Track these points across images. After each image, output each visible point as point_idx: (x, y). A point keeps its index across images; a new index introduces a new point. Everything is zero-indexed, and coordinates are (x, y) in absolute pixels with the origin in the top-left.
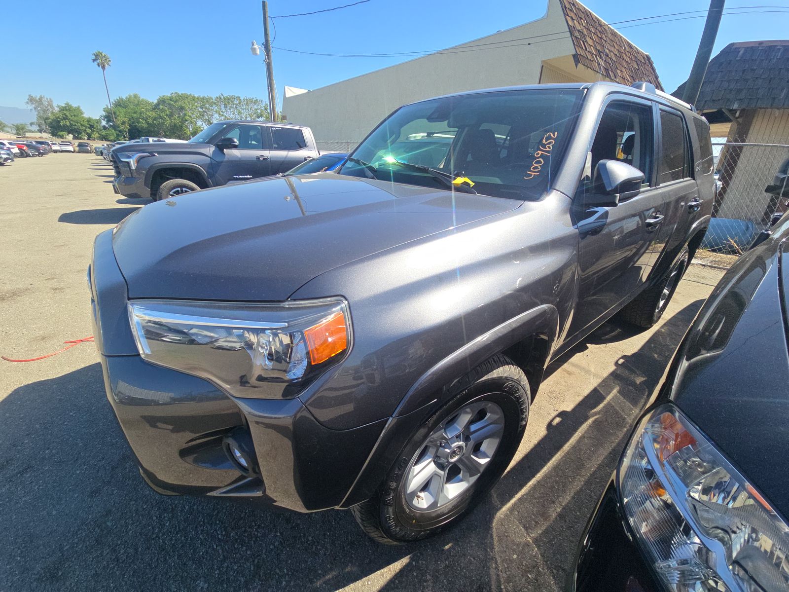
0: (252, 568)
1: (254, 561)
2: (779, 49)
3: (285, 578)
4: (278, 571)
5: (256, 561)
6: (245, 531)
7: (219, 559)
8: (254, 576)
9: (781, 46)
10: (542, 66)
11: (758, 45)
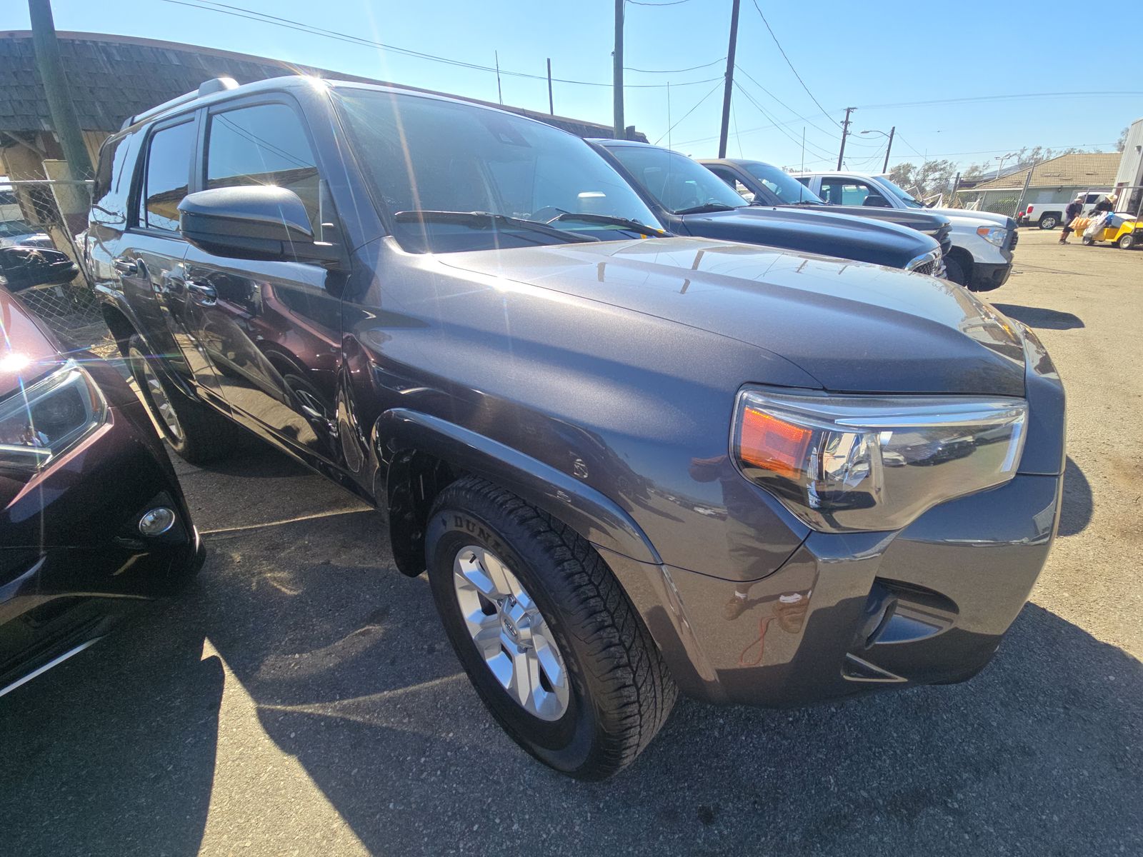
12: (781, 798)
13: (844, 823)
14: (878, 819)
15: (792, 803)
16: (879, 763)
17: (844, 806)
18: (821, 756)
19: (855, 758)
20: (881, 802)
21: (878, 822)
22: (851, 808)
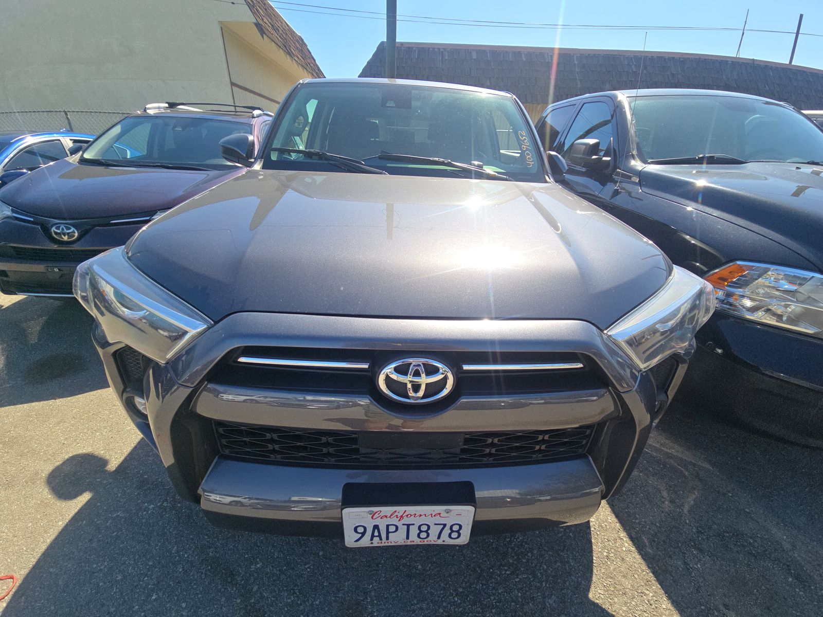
0: (551, 553)
1: (545, 550)
2: (415, 50)
3: (567, 532)
4: (560, 535)
5: (546, 548)
6: (513, 549)
7: (531, 579)
8: (558, 554)
9: (416, 48)
10: (221, 28)
11: (400, 46)
12: (236, 539)
13: (229, 580)
14: (239, 601)
15: (234, 546)
16: (286, 594)
17: (242, 577)
18: (276, 554)
19: (283, 577)
20: (253, 601)
21: (236, 602)
22: (241, 581)
